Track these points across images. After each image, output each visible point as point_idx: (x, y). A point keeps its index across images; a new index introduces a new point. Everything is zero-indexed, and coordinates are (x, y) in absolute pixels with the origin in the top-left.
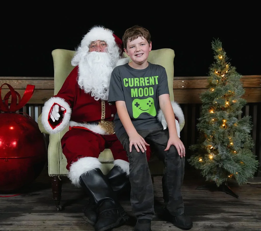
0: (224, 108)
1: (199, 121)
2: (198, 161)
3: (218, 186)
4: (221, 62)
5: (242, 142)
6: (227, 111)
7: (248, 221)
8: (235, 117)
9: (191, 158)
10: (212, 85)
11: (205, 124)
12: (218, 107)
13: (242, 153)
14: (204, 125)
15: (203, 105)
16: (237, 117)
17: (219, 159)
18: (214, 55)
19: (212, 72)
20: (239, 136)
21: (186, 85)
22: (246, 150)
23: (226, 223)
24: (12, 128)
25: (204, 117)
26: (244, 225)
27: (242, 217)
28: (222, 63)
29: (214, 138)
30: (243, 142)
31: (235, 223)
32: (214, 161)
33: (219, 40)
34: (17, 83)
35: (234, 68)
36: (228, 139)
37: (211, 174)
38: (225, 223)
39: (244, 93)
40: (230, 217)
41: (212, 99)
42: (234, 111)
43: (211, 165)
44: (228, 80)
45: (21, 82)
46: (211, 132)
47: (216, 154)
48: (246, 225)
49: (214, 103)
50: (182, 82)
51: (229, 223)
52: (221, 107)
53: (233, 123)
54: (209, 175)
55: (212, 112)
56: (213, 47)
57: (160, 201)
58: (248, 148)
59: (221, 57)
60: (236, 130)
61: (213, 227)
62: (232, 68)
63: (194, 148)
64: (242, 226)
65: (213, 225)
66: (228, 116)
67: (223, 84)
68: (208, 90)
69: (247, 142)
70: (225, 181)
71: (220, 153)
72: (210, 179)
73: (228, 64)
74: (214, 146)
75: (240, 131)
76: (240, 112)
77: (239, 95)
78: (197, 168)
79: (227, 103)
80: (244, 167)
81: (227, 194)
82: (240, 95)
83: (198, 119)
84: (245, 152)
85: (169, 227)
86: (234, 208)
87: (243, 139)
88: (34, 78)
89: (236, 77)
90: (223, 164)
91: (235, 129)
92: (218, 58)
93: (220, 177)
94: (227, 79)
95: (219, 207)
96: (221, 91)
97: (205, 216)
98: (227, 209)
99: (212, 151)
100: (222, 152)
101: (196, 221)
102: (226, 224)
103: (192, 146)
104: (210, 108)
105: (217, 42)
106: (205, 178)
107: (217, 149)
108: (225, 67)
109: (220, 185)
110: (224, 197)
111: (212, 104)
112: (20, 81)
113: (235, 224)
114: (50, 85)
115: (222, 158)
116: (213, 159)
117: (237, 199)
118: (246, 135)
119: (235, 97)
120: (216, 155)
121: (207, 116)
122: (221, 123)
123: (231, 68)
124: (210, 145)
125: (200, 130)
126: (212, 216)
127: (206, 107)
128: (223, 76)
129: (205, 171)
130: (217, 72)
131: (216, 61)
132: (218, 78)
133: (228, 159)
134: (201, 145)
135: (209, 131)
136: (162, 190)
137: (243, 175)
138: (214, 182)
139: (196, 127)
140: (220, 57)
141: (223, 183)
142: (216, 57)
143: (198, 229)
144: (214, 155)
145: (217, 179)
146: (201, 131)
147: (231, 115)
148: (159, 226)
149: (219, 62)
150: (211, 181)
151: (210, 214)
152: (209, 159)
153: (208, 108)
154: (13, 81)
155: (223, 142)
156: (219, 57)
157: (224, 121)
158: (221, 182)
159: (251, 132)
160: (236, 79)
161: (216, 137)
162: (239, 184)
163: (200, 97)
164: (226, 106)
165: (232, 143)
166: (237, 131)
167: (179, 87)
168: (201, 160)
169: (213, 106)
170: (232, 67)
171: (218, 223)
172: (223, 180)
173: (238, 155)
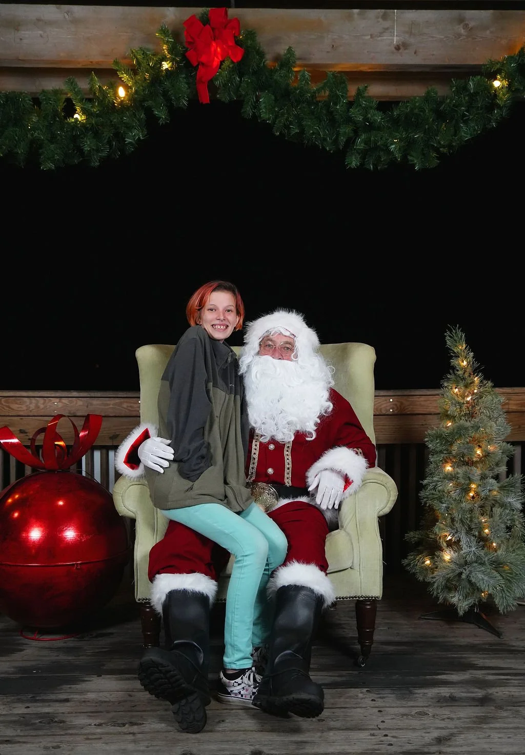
0: (473, 461)
1: (426, 485)
2: (423, 565)
3: (461, 613)
4: (464, 373)
5: (507, 528)
6: (477, 467)
7: (520, 686)
8: (493, 477)
9: (410, 557)
10: (447, 416)
11: (435, 491)
12: (462, 459)
13: (507, 548)
14: (433, 494)
15: (433, 455)
16: (497, 477)
17: (462, 561)
18: (451, 357)
19: (447, 389)
20: (501, 515)
21: (397, 408)
22: (514, 543)
23: (480, 690)
24: (61, 503)
25: (435, 479)
26: (513, 693)
27: (509, 677)
28: (466, 375)
29: (453, 520)
30: (509, 529)
31: (496, 690)
32: (453, 566)
33: (459, 329)
34: (60, 405)
35: (490, 384)
36: (480, 523)
37: (449, 590)
38: (477, 690)
39: (509, 431)
40: (487, 678)
41: (449, 443)
42: (490, 466)
43: (448, 574)
44: (479, 408)
45: (68, 403)
46: (448, 508)
47: (457, 552)
48: (517, 694)
49: (454, 453)
50: (390, 402)
51: (485, 690)
52: (467, 460)
53: (490, 491)
54: (444, 592)
55: (448, 468)
56: (448, 343)
57: (352, 646)
58: (519, 540)
59: (465, 363)
60: (496, 503)
61: (456, 700)
62: (486, 384)
63: (414, 537)
64: (510, 696)
65: (455, 695)
66: (479, 478)
67: (469, 413)
68: (441, 426)
69: (517, 526)
70: (475, 604)
71: (465, 549)
72: (445, 599)
73: (477, 376)
74: (453, 535)
75: (503, 506)
76: (503, 469)
77: (500, 437)
78: (421, 579)
79: (479, 452)
80: (512, 577)
81: (480, 628)
82: (502, 436)
83: (422, 482)
84: (512, 547)
85: (372, 700)
86: (493, 658)
87: (509, 522)
88: (93, 394)
89: (494, 402)
90: (471, 572)
91: (494, 500)
92: (459, 365)
93: (466, 597)
94: (478, 405)
95: (465, 658)
96: (466, 429)
97: (439, 677)
98: (481, 661)
99: (450, 544)
100: (469, 547)
101: (421, 687)
102: (480, 693)
103: (412, 533)
104: (445, 461)
105: (456, 333)
106: (437, 598)
107: (459, 541)
108: (473, 382)
109: (466, 613)
110: (475, 636)
111: (450, 453)
112: (65, 401)
113: (497, 693)
114: (125, 408)
115: (468, 559)
116: (451, 561)
117: (499, 639)
118: (514, 513)
119: (493, 440)
120: (457, 554)
121: (439, 475)
122: (466, 490)
123: (483, 383)
124: (446, 534)
125: (426, 503)
126: (453, 676)
127: (438, 458)
128: (469, 399)
129: (436, 585)
130: (457, 390)
131: (454, 368)
132: (459, 403)
133: (480, 562)
134: (429, 533)
135: (444, 505)
136: (354, 622)
137: (509, 592)
138: (454, 605)
139: (418, 498)
140: (463, 362)
141: (472, 607)
142: (454, 362)
143: (427, 705)
144: (452, 552)
145: (459, 600)
146: (428, 505)
147: (485, 475)
148: (353, 700)
149: (460, 373)
150: (448, 604)
151: (451, 672)
152: (444, 561)
153: (441, 461)
154: (51, 400)
155: (470, 529)
156: (460, 362)
157: (473, 486)
158: (467, 606)
159: (523, 507)
160: (494, 405)
161: (456, 519)
162: (501, 609)
163: (426, 439)
164: (476, 457)
165: (487, 531)
166: (497, 505)
167: (384, 412)
168: (428, 562)
169: (451, 457)
170: (485, 382)
171: (464, 690)
172: (470, 601)
173: (499, 552)
